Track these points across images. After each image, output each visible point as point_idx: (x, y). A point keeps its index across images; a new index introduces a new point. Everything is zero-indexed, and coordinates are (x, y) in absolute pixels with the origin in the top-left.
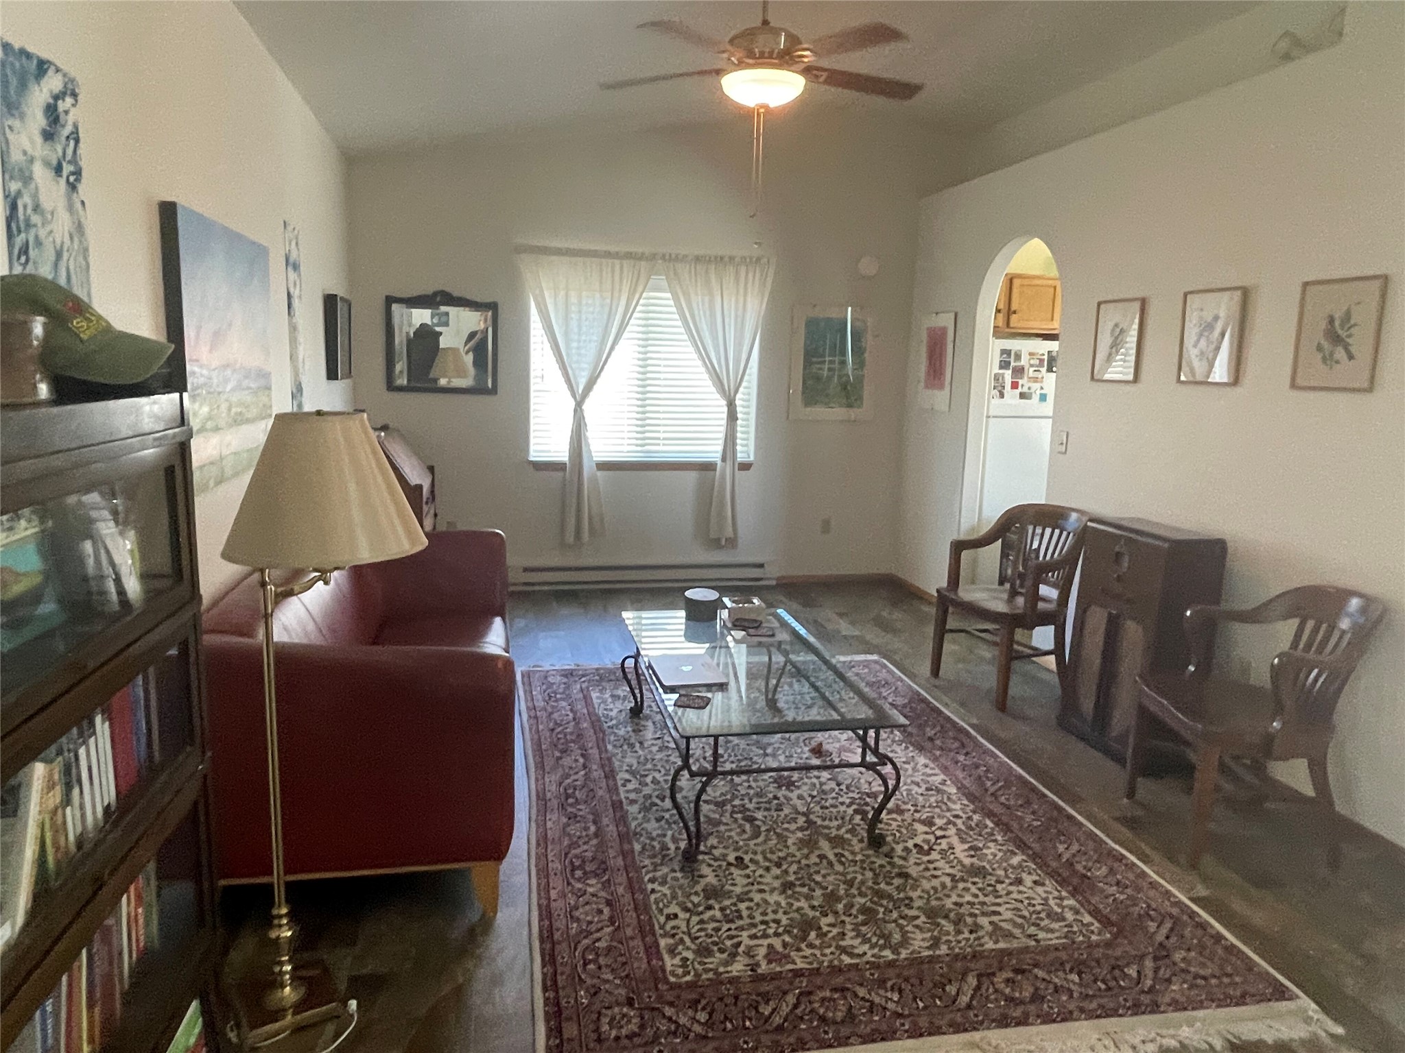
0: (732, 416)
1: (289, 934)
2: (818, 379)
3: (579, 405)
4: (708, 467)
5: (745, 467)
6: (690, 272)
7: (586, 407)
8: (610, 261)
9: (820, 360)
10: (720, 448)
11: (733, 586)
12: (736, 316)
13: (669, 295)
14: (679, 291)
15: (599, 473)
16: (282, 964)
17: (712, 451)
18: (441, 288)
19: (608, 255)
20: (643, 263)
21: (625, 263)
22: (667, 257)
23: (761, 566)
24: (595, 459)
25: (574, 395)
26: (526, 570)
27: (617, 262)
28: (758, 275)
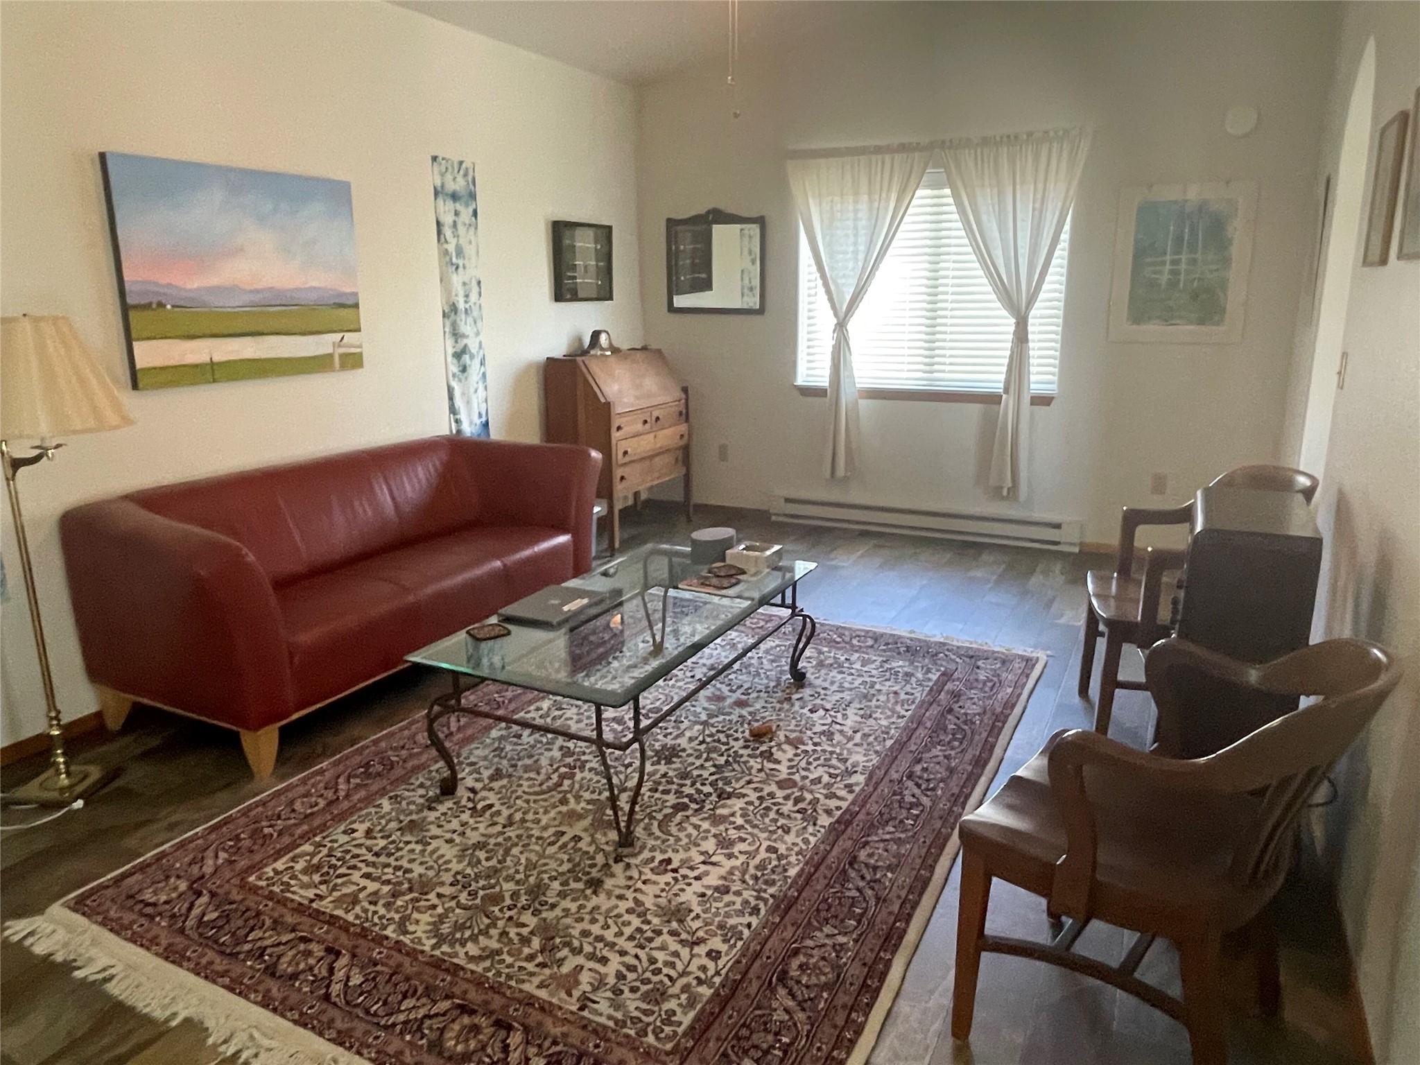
0: (1021, 336)
1: (57, 733)
2: (1153, 284)
3: (841, 326)
4: (992, 400)
5: (1042, 401)
6: (976, 158)
7: (851, 326)
8: (880, 157)
9: (1159, 259)
10: (1002, 377)
11: (1017, 547)
12: (1034, 209)
13: (948, 191)
14: (959, 183)
15: (863, 403)
16: (57, 755)
17: (992, 379)
18: (711, 206)
19: (878, 150)
20: (916, 154)
21: (898, 157)
22: (948, 144)
23: (1058, 526)
24: (857, 386)
25: (836, 315)
26: (787, 500)
27: (888, 158)
28: (1065, 153)
